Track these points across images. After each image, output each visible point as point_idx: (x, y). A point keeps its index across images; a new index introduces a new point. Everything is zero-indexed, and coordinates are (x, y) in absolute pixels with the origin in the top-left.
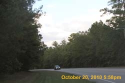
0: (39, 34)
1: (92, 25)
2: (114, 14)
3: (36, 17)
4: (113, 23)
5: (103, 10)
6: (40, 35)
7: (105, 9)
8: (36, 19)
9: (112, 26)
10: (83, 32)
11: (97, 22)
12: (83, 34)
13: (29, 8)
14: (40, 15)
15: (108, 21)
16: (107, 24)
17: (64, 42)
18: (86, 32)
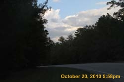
0: (45, 29)
1: (99, 19)
2: (122, 6)
3: (42, 13)
4: (121, 16)
5: (110, 3)
6: (46, 31)
7: (112, 1)
8: (41, 14)
9: (120, 19)
10: (90, 26)
11: (104, 16)
12: (90, 28)
13: (33, 3)
14: (45, 10)
15: (115, 14)
16: (114, 17)
17: (70, 37)
18: (93, 26)
